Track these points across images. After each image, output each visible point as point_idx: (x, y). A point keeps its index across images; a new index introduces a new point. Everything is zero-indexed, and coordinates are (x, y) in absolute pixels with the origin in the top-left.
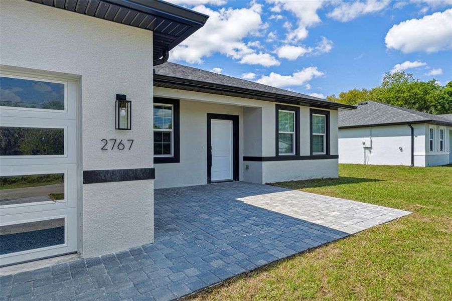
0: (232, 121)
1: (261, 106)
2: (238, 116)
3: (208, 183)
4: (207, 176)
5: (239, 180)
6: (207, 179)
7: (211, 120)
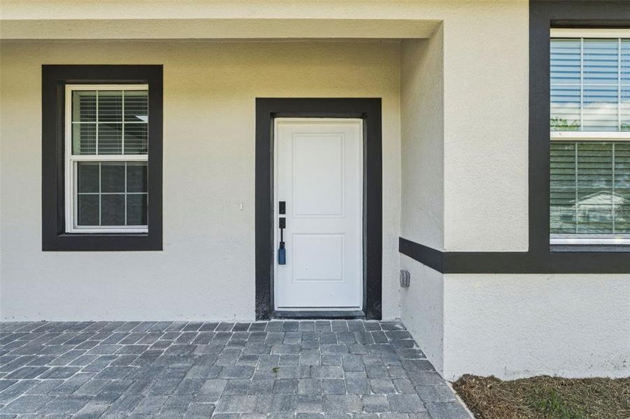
0: (361, 121)
1: (440, 18)
2: (380, 100)
3: (257, 318)
4: (257, 298)
5: (380, 318)
6: (257, 306)
7: (276, 120)
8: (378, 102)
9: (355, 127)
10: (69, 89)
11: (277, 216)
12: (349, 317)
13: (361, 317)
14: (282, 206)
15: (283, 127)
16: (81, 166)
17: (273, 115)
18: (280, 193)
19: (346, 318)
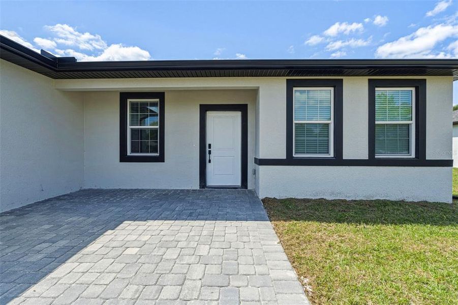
0: (240, 112)
1: (258, 86)
2: (247, 105)
3: (200, 188)
4: (200, 180)
5: (247, 188)
6: (200, 183)
7: (207, 112)
8: (246, 106)
9: (238, 115)
10: (129, 100)
11: (208, 149)
12: (235, 188)
13: (240, 188)
14: (210, 145)
15: (210, 115)
16: (132, 130)
17: (207, 111)
18: (209, 141)
19: (234, 188)
